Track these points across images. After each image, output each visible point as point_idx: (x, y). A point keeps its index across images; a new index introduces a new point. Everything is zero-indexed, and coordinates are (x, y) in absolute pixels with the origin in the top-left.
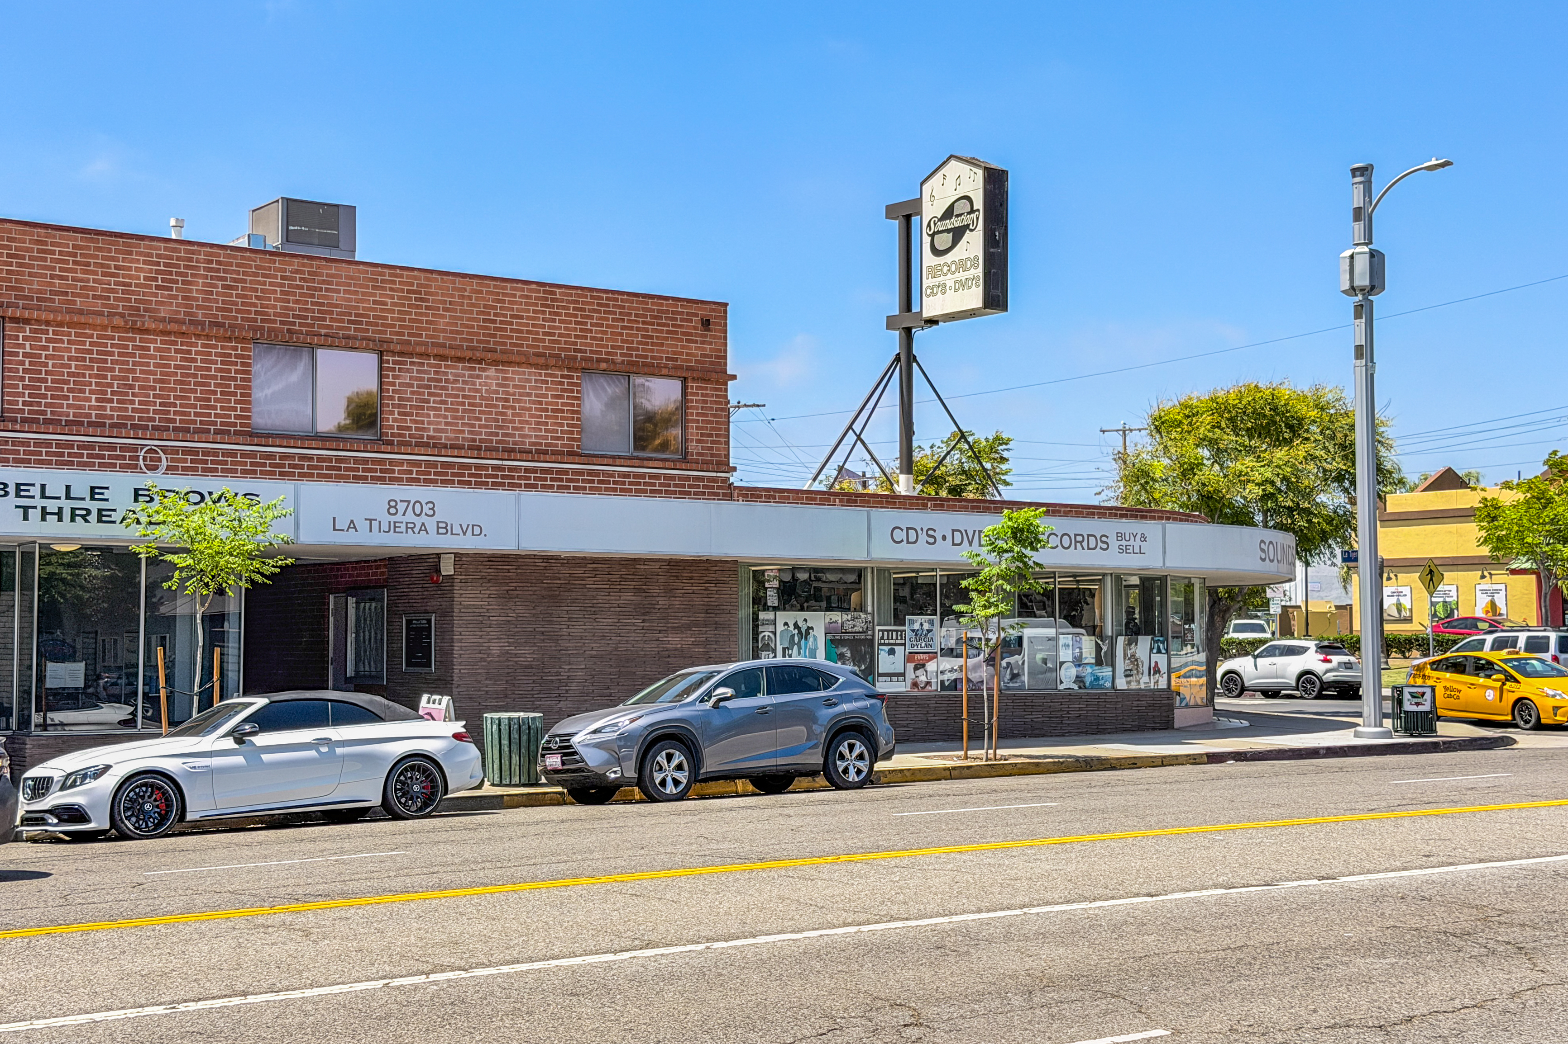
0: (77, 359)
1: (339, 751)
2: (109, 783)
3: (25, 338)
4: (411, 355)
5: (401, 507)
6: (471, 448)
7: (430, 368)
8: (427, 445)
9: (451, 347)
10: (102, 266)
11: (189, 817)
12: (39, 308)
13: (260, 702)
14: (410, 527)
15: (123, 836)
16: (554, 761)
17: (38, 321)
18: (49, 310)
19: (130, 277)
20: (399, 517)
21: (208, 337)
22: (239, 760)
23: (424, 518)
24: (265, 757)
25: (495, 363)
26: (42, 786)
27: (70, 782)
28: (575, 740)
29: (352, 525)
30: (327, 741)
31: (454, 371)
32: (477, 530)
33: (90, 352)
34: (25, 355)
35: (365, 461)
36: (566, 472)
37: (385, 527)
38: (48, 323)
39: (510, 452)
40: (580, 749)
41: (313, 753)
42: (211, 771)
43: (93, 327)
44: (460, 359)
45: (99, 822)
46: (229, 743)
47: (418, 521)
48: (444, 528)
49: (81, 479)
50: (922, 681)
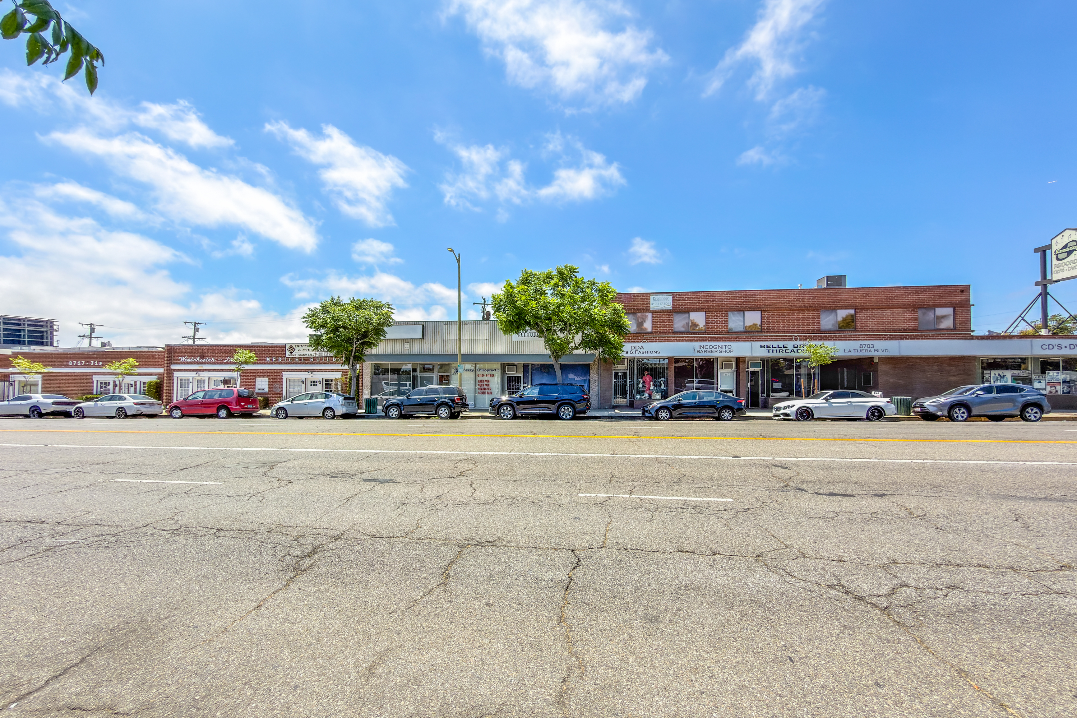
0: (778, 318)
1: (853, 404)
2: (794, 409)
3: (768, 314)
4: (864, 309)
5: (864, 346)
6: (882, 330)
7: (869, 312)
8: (869, 330)
9: (876, 306)
10: (783, 297)
11: (814, 417)
12: (771, 307)
13: (831, 392)
14: (866, 351)
15: (799, 420)
16: (918, 409)
17: (769, 311)
19: (790, 299)
20: (863, 349)
21: (809, 310)
22: (827, 405)
23: (870, 348)
24: (834, 405)
25: (890, 308)
26: (779, 409)
27: (785, 408)
28: (924, 404)
29: (850, 351)
30: (850, 402)
31: (876, 312)
32: (887, 351)
33: (781, 316)
34: (766, 318)
35: (851, 335)
36: (913, 335)
37: (859, 351)
38: (771, 311)
39: (895, 331)
40: (928, 407)
41: (846, 404)
42: (819, 407)
43: (781, 310)
44: (879, 309)
45: (793, 417)
46: (824, 401)
47: (869, 349)
48: (876, 351)
49: (781, 344)
50: (1054, 391)
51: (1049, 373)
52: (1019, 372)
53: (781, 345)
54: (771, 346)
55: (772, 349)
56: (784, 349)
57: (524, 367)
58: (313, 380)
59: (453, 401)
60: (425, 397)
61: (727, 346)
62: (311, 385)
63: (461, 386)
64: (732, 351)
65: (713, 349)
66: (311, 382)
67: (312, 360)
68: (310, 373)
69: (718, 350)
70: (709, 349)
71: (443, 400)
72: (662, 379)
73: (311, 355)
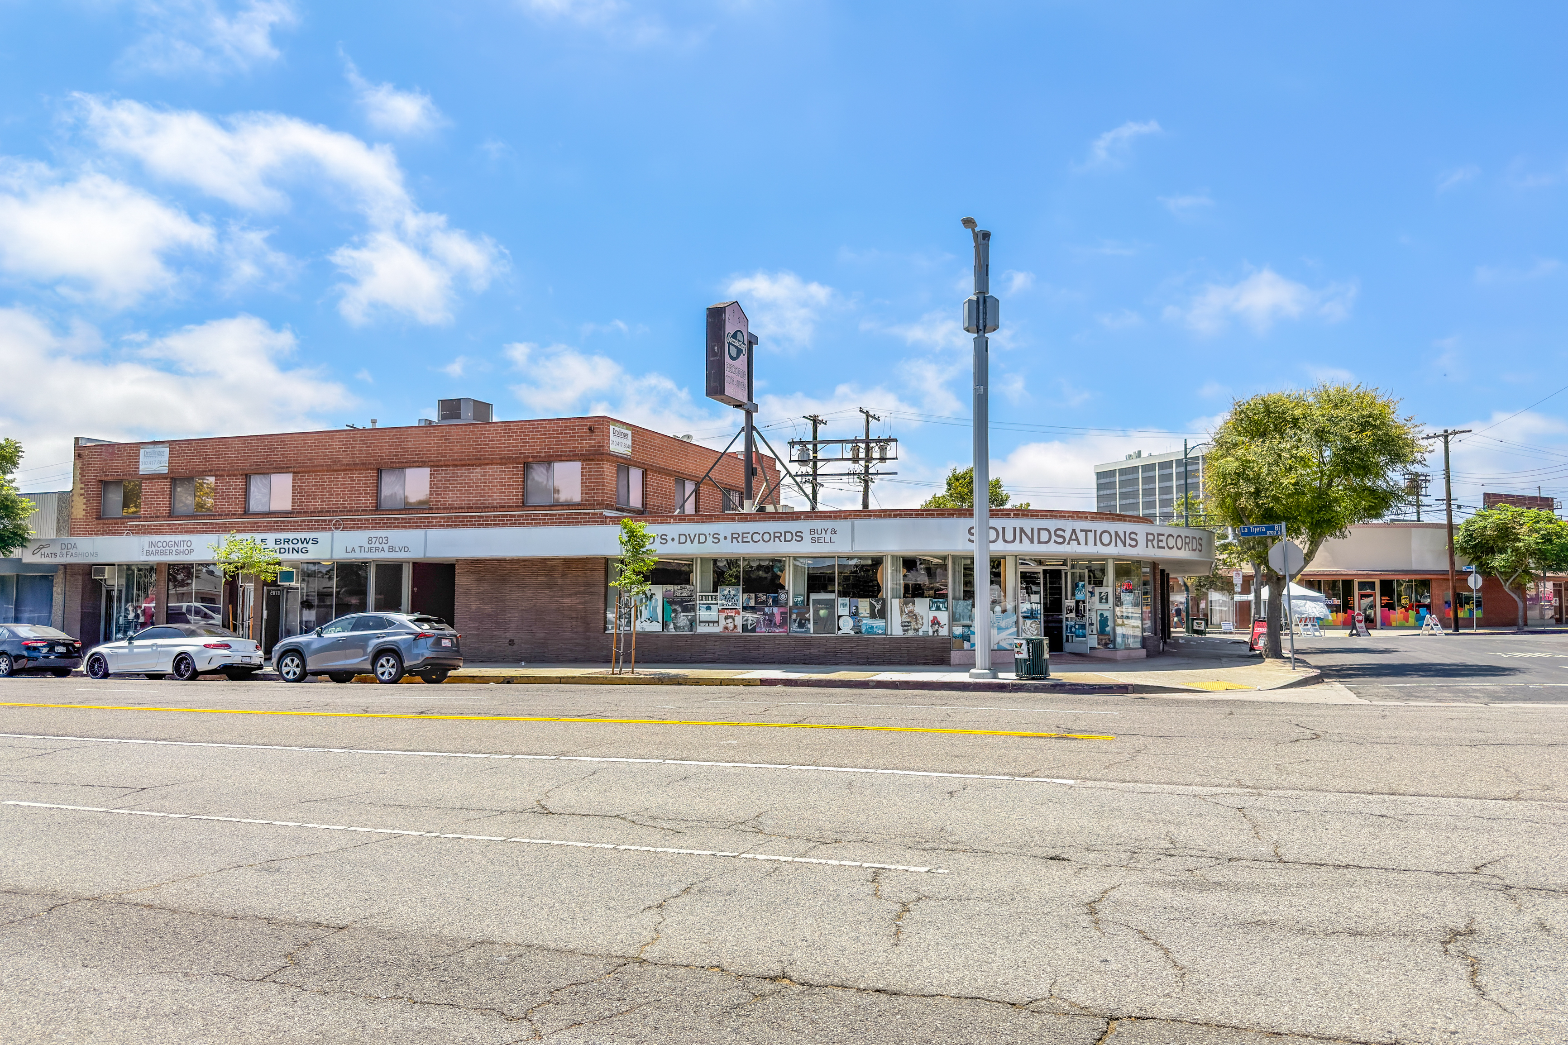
0: (315, 485)
3: (298, 479)
4: (441, 466)
5: (374, 540)
6: (468, 508)
7: (450, 471)
8: (448, 508)
9: (460, 460)
12: (302, 466)
14: (377, 549)
18: (305, 466)
19: (334, 448)
20: (372, 545)
21: (360, 470)
23: (383, 544)
25: (480, 465)
29: (353, 550)
30: (155, 645)
32: (406, 550)
33: (319, 482)
34: (298, 486)
36: (514, 516)
37: (366, 550)
44: (464, 465)
47: (380, 546)
48: (392, 549)
50: (731, 626)
51: (722, 590)
52: (676, 587)
70: (162, 548)
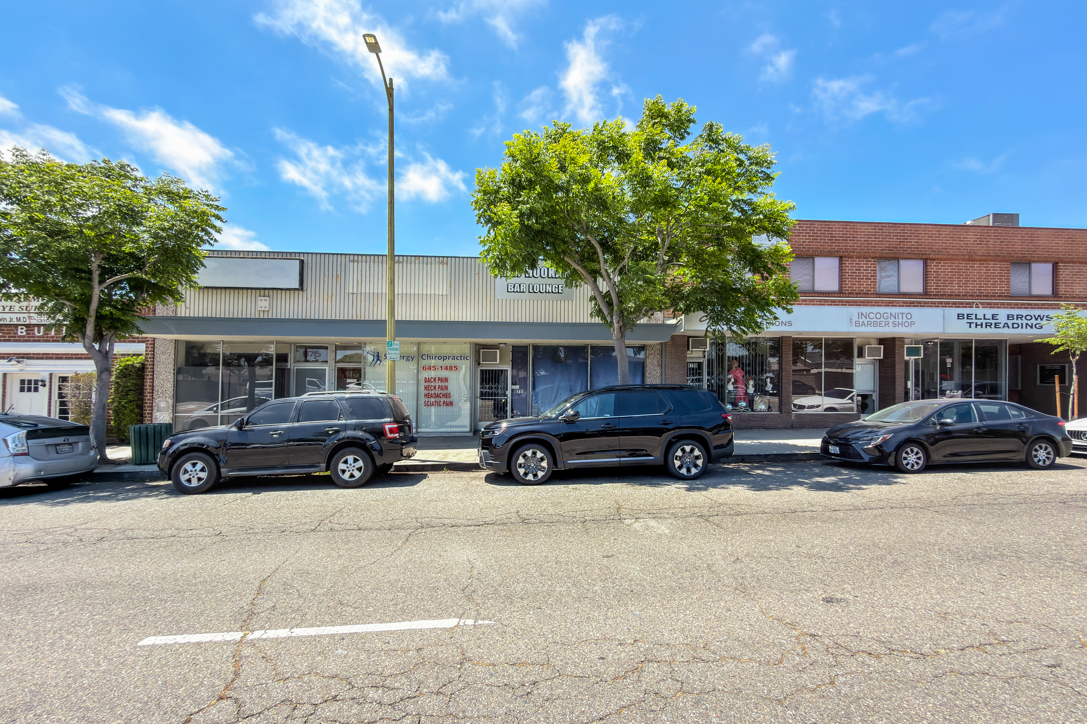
0: (951, 272)
3: (934, 266)
4: (1069, 263)
10: (959, 238)
12: (938, 254)
17: (938, 259)
18: (941, 254)
19: (968, 241)
21: (995, 261)
33: (955, 269)
34: (934, 272)
38: (941, 260)
43: (956, 260)
49: (989, 312)
53: (989, 316)
54: (973, 317)
55: (974, 321)
56: (993, 322)
57: (512, 352)
58: (26, 378)
59: (379, 433)
60: (296, 424)
61: (904, 315)
62: (22, 390)
63: (393, 391)
64: (913, 323)
65: (882, 319)
66: (23, 382)
67: (22, 332)
68: (13, 362)
69: (891, 321)
70: (875, 319)
71: (350, 433)
72: (768, 375)
73: (18, 319)
